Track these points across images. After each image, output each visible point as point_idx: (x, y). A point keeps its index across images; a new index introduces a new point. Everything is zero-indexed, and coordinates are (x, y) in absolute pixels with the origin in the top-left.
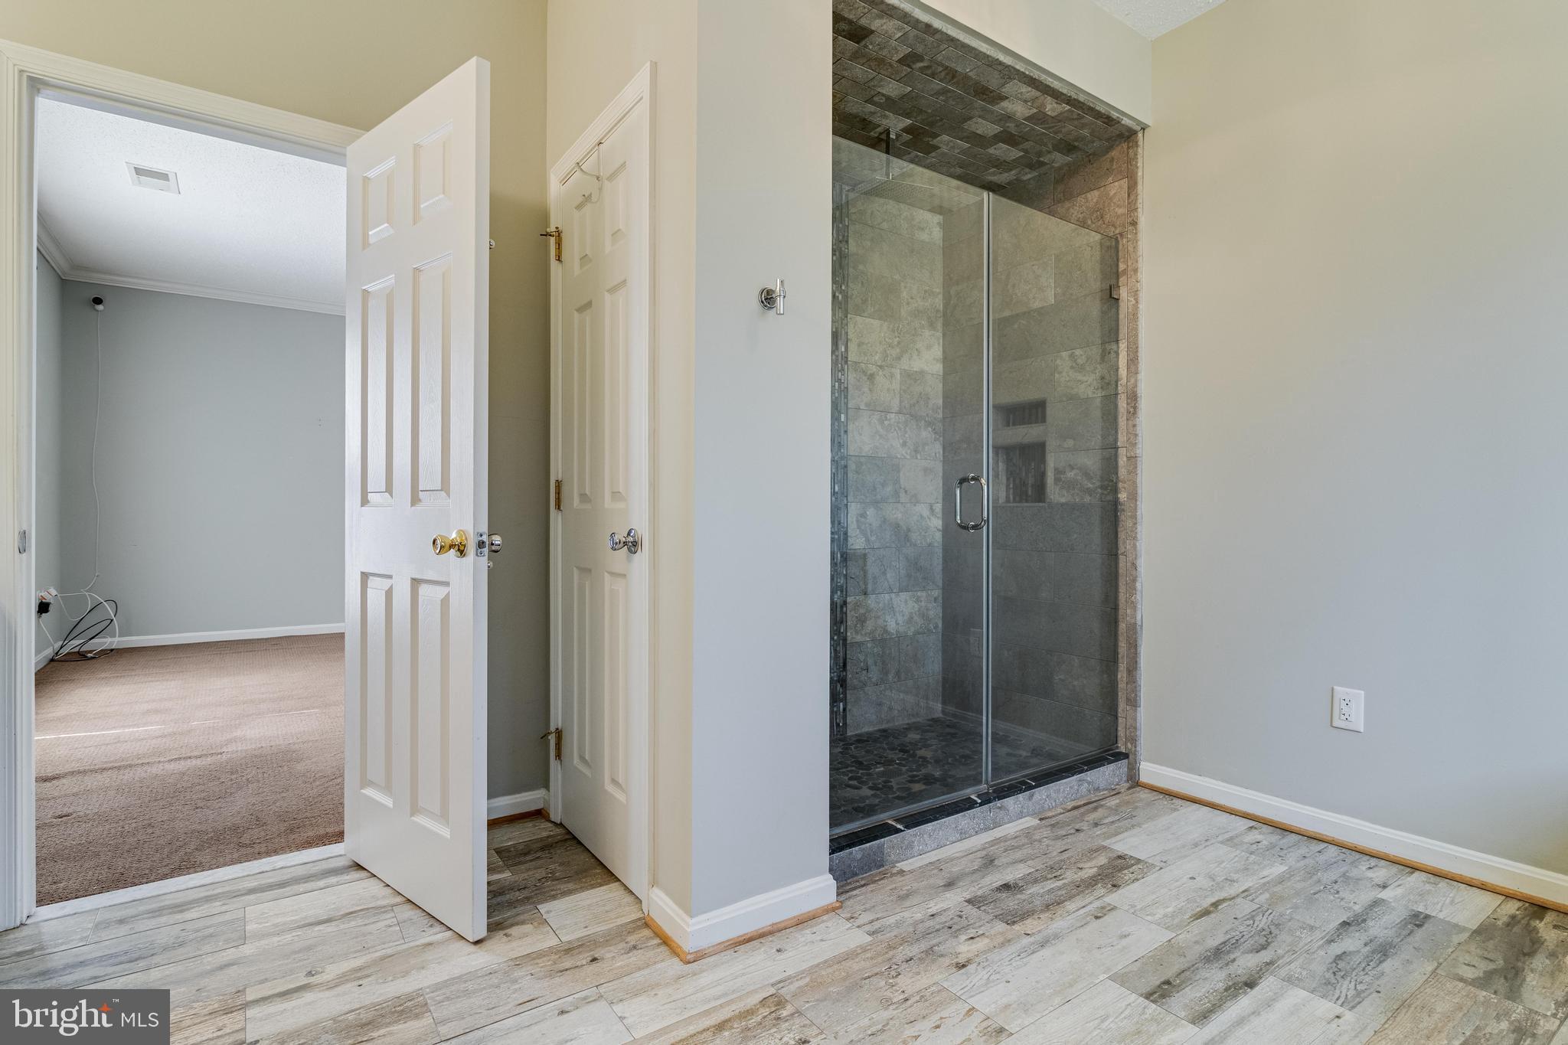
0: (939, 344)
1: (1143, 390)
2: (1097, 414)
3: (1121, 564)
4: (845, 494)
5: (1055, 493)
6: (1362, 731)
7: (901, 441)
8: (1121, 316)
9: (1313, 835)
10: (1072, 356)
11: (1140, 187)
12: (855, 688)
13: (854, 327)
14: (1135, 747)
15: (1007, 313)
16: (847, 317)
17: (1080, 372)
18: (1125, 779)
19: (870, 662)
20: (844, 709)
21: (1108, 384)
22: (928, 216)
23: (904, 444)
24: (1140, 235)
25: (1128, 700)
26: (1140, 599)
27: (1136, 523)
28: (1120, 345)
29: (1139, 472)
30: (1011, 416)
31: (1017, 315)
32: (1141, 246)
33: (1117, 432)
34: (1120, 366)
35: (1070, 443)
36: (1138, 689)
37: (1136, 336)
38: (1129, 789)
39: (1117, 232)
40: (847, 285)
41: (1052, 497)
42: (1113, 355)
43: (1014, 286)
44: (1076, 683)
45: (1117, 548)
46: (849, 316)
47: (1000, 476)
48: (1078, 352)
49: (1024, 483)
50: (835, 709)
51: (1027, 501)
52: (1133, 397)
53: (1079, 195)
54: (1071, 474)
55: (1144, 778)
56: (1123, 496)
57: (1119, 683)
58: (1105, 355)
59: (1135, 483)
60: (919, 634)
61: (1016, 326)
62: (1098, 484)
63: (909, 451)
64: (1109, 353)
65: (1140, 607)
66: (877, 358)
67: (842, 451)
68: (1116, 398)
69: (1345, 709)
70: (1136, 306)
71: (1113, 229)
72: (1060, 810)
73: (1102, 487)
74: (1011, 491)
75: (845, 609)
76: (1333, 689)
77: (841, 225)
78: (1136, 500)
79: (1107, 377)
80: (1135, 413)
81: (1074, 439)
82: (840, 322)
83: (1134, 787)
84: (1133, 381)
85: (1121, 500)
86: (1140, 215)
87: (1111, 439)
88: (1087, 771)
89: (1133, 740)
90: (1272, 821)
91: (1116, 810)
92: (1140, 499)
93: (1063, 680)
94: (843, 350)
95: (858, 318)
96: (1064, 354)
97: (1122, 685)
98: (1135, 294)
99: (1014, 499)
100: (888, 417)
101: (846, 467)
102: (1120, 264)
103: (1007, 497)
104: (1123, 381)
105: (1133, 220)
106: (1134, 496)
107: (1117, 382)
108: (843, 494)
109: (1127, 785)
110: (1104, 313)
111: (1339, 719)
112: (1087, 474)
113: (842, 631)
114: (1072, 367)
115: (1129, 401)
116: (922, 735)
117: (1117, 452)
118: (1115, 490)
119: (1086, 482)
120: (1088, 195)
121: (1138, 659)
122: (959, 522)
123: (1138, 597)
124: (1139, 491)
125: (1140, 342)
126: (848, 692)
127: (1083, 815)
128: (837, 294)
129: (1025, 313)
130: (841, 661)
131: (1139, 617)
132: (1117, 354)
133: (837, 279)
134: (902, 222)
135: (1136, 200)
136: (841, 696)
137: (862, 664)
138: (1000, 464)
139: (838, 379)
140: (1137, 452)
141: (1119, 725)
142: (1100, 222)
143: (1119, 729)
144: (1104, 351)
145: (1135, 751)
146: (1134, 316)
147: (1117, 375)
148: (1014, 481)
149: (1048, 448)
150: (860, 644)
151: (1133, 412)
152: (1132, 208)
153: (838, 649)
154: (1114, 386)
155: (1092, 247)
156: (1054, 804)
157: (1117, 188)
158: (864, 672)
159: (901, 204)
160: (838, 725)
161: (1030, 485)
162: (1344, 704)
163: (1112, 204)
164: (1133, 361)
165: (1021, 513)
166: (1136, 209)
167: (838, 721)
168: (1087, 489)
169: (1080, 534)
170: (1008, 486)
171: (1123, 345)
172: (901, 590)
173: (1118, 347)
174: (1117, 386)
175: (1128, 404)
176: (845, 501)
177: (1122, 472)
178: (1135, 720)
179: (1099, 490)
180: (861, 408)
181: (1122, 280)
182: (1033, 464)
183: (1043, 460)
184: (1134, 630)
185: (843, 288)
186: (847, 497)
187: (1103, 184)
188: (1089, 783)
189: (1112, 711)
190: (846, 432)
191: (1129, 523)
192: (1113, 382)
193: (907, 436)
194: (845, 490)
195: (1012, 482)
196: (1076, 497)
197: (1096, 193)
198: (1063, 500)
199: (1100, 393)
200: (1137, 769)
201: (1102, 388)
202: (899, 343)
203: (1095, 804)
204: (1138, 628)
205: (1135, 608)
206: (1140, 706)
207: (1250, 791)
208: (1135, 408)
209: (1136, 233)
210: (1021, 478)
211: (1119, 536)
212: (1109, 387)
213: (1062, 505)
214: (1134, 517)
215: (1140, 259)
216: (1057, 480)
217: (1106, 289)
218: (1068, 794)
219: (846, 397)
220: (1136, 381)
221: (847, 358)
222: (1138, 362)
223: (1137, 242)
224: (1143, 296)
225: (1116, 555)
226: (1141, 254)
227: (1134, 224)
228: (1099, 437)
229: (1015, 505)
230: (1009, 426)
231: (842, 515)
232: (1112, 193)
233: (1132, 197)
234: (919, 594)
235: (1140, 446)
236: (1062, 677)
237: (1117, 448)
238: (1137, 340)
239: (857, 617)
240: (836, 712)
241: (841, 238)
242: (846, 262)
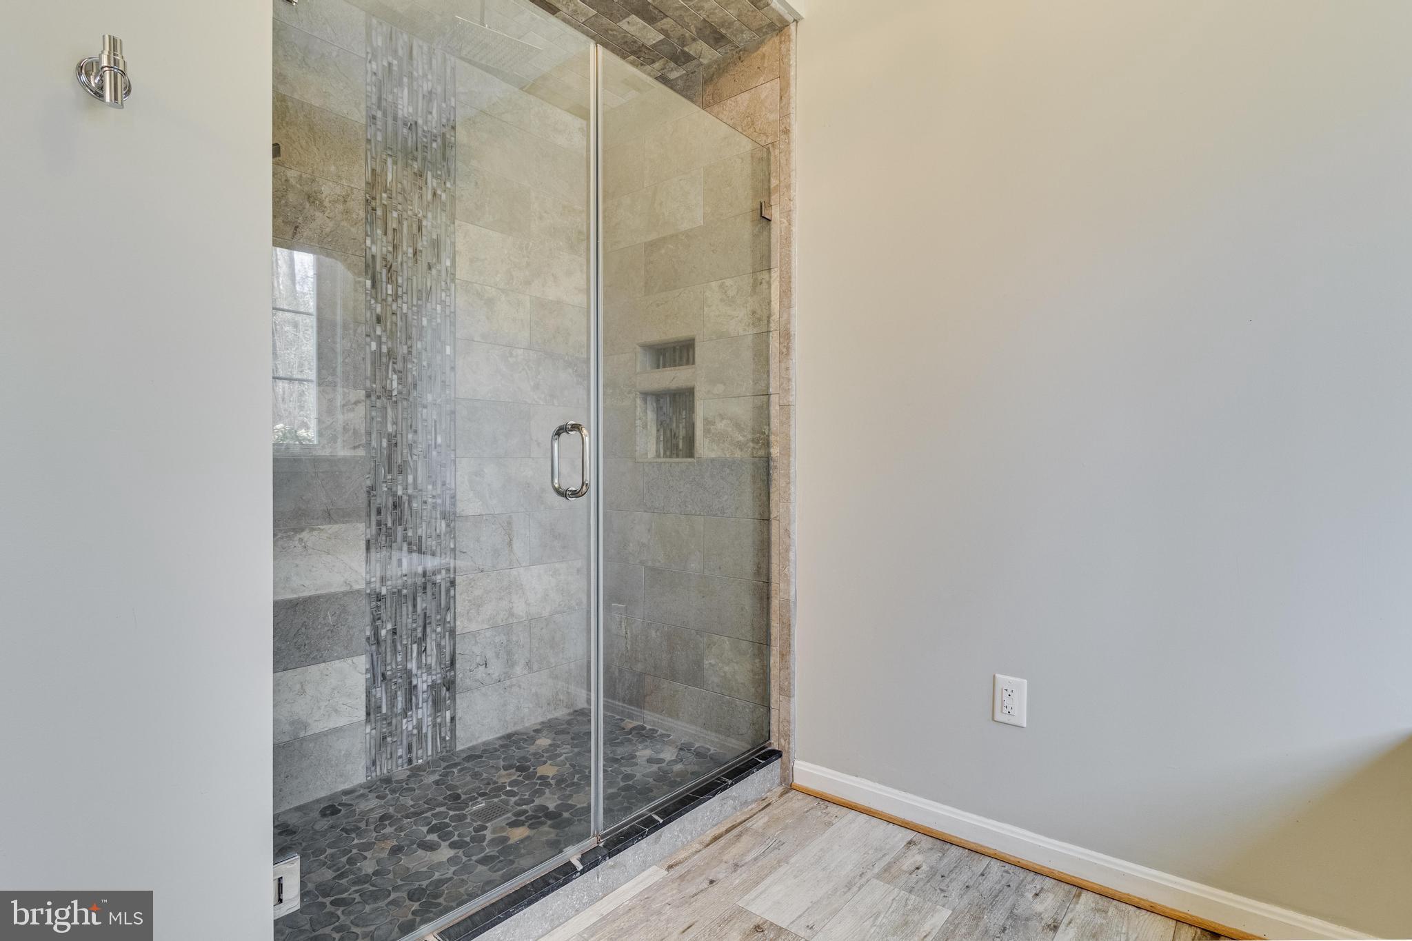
0: (581, 271)
1: (797, 328)
2: (747, 355)
3: (774, 531)
4: (452, 447)
5: (705, 448)
6: (1025, 725)
7: (532, 384)
8: (773, 240)
9: (974, 848)
10: (721, 286)
11: (792, 89)
12: (468, 690)
13: (465, 237)
14: (789, 744)
15: (653, 236)
16: (454, 223)
17: (730, 306)
18: (778, 781)
19: (490, 654)
20: (453, 719)
21: (760, 320)
22: (568, 118)
23: (536, 387)
24: (793, 145)
25: (781, 688)
26: (794, 572)
27: (789, 483)
28: (772, 275)
29: (792, 423)
30: (661, 359)
31: (664, 238)
32: (794, 158)
33: (768, 376)
34: (773, 299)
35: (720, 388)
36: (791, 676)
37: (789, 263)
38: (782, 795)
39: (769, 141)
40: (454, 183)
41: (701, 452)
42: (765, 286)
43: (661, 204)
44: (726, 669)
45: (769, 512)
46: (457, 222)
47: (648, 427)
48: (728, 282)
49: (675, 434)
50: (439, 720)
51: (678, 456)
52: (786, 336)
53: (730, 97)
54: (721, 425)
55: (798, 781)
56: (775, 451)
57: (772, 669)
58: (756, 284)
59: (788, 435)
60: (558, 613)
61: (663, 251)
62: (750, 437)
63: (543, 396)
64: (761, 283)
65: (793, 580)
66: (498, 279)
67: (448, 392)
68: (768, 336)
69: (1008, 702)
70: (789, 231)
71: (764, 138)
72: (697, 846)
73: (753, 441)
74: (661, 445)
75: (452, 593)
76: (994, 676)
77: (444, 105)
78: (789, 456)
79: (759, 311)
80: (788, 354)
81: (725, 385)
82: (443, 228)
83: (787, 793)
84: (785, 316)
85: (773, 455)
86: (793, 122)
87: (763, 384)
88: (732, 785)
89: (787, 736)
90: (931, 830)
91: (763, 835)
92: (794, 456)
93: (713, 666)
94: (448, 264)
95: (470, 227)
96: (714, 285)
97: (774, 672)
98: (788, 214)
99: (665, 453)
100: (514, 353)
101: (453, 412)
102: (772, 178)
103: (657, 451)
104: (775, 317)
105: (785, 128)
106: (787, 451)
107: (769, 317)
108: (449, 446)
109: (780, 789)
110: (755, 236)
111: (1002, 711)
112: (738, 426)
113: (448, 620)
114: (722, 300)
115: (782, 340)
116: (554, 739)
117: (769, 400)
118: (767, 444)
119: (737, 435)
120: (739, 98)
121: (792, 642)
122: (557, 486)
123: (791, 570)
124: (793, 446)
125: (793, 271)
126: (457, 696)
127: (724, 849)
128: (439, 192)
129: (672, 236)
130: (448, 658)
131: (792, 593)
132: (769, 284)
133: (439, 173)
134: (532, 117)
135: (789, 103)
136: (448, 702)
137: (478, 658)
138: (649, 412)
139: (442, 301)
140: (791, 400)
141: (772, 717)
142: (751, 130)
143: (772, 722)
144: (755, 280)
145: (789, 748)
146: (787, 241)
147: (770, 310)
148: (665, 433)
149: (698, 395)
150: (474, 634)
151: (786, 352)
152: (785, 115)
153: (443, 643)
154: (766, 322)
155: (742, 159)
156: (689, 837)
157: (768, 90)
158: (482, 668)
159: (531, 96)
160: (443, 739)
161: (681, 437)
162: (1006, 694)
163: (764, 109)
164: (786, 293)
165: (669, 471)
166: (788, 115)
167: (443, 735)
168: (738, 442)
169: (731, 495)
170: (658, 438)
171: (775, 274)
172: (533, 563)
173: (770, 277)
174: (769, 322)
175: (780, 343)
176: (453, 456)
177: (775, 422)
178: (789, 713)
179: (751, 444)
180: (476, 339)
181: (774, 198)
182: (684, 413)
183: (691, 409)
184: (786, 605)
185: (448, 185)
186: (455, 450)
187: (753, 85)
188: (734, 799)
189: (764, 701)
190: (453, 368)
191: (782, 483)
192: (765, 318)
193: (539, 377)
194: (452, 442)
195: (662, 433)
196: (726, 452)
197: (746, 96)
198: (713, 455)
199: (752, 331)
200: (791, 769)
201: (753, 324)
202: (528, 264)
203: (740, 828)
204: (792, 604)
205: (788, 583)
206: (794, 696)
207: (909, 795)
208: (788, 348)
209: (789, 143)
210: (671, 430)
211: (771, 498)
212: (761, 321)
213: (712, 460)
214: (788, 475)
215: (793, 174)
216: (707, 431)
217: (757, 209)
218: (709, 819)
219: (453, 324)
220: (789, 315)
221: (454, 274)
222: (791, 294)
223: (790, 154)
224: (796, 217)
225: (768, 520)
226: (794, 168)
227: (786, 132)
228: (751, 382)
229: (664, 460)
230: (658, 367)
231: (448, 475)
232: (763, 97)
233: (784, 100)
234: (557, 565)
235: (794, 393)
236: (713, 662)
237: (768, 395)
238: (790, 268)
239: (470, 601)
240: (440, 725)
241: (444, 121)
242: (453, 153)
